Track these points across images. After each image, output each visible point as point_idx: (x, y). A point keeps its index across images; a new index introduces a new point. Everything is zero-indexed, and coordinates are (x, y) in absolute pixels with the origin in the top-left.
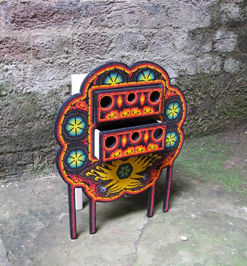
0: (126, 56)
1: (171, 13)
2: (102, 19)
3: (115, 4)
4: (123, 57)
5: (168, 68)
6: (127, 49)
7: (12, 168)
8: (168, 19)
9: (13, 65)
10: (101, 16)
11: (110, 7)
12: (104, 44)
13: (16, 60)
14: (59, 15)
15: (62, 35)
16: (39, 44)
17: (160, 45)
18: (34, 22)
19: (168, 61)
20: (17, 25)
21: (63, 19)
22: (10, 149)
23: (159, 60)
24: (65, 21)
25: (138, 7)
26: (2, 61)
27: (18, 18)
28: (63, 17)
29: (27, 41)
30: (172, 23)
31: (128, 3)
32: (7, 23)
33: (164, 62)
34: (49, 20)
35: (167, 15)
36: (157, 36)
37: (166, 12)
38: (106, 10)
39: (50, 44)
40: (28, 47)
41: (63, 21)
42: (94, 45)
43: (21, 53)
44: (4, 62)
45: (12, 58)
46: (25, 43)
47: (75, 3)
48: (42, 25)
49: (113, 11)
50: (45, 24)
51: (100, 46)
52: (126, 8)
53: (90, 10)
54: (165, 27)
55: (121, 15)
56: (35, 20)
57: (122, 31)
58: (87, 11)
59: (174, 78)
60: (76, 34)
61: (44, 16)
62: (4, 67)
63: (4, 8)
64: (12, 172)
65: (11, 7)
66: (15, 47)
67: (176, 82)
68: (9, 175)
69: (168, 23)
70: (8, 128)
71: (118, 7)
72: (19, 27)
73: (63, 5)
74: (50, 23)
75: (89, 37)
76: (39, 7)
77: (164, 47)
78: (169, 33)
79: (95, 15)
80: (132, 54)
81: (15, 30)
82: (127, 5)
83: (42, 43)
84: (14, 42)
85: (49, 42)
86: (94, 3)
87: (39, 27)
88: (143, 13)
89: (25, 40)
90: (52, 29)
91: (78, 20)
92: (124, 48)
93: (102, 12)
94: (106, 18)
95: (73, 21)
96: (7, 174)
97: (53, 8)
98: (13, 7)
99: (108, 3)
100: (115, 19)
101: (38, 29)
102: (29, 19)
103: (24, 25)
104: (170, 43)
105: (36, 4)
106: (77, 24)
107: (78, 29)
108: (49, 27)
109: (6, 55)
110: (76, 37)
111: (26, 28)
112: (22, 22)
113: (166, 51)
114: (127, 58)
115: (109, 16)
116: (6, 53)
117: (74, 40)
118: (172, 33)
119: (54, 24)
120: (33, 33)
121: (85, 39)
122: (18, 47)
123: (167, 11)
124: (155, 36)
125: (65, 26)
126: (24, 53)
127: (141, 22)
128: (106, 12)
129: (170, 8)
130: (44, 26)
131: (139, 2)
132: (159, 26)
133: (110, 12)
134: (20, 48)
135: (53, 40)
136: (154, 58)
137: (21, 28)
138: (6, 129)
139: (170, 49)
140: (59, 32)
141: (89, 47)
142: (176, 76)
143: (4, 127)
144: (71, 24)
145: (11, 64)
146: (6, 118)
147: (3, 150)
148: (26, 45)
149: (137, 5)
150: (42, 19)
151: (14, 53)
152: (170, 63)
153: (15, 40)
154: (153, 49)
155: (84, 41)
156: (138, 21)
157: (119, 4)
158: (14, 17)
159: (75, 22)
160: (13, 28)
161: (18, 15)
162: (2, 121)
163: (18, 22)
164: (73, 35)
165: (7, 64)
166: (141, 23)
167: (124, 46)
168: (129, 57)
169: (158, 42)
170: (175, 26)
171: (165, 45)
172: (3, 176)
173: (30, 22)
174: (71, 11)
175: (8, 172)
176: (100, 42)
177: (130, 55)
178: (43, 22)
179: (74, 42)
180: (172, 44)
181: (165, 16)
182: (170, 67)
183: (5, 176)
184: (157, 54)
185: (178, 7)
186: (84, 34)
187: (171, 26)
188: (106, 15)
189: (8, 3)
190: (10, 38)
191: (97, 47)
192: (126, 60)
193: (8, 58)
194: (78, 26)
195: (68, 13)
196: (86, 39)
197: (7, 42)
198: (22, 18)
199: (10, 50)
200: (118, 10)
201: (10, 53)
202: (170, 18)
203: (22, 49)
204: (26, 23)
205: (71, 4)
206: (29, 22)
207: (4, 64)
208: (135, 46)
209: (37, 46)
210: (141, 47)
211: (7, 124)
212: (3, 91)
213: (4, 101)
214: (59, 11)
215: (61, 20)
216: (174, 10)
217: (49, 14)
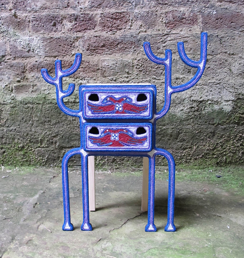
0: (181, 78)
1: (225, 41)
2: (158, 48)
3: (169, 36)
4: (177, 79)
5: (224, 90)
6: (182, 72)
7: (79, 160)
8: (223, 47)
9: (86, 80)
10: (157, 45)
11: (165, 38)
12: (160, 67)
13: (88, 77)
14: (122, 45)
15: (123, 59)
16: (106, 66)
17: (215, 70)
18: (103, 50)
19: (224, 84)
20: (90, 52)
21: (126, 48)
22: (79, 144)
23: (214, 83)
24: (128, 49)
25: (191, 38)
26: (78, 77)
27: (92, 47)
28: (125, 47)
29: (97, 63)
30: (227, 50)
31: (181, 34)
32: (83, 51)
33: (220, 85)
34: (115, 48)
35: (221, 44)
36: (211, 62)
37: (220, 41)
38: (161, 40)
39: (114, 66)
40: (97, 68)
41: (125, 49)
42: (150, 68)
43: (92, 72)
44: (79, 78)
45: (85, 75)
46: (96, 65)
47: (135, 36)
48: (109, 53)
49: (168, 41)
50: (111, 51)
51: (156, 69)
52: (179, 39)
53: (147, 40)
54: (219, 54)
55: (175, 44)
56: (104, 48)
57: (176, 57)
58: (145, 41)
59: (231, 100)
60: (136, 59)
61: (110, 45)
62: (79, 82)
63: (82, 41)
64: (79, 163)
65: (87, 39)
66: (88, 68)
67: (233, 104)
68: (76, 165)
69: (223, 51)
70: (79, 128)
71: (172, 38)
72: (92, 54)
73: (125, 37)
74: (115, 51)
75: (147, 62)
76: (107, 39)
77: (219, 71)
78: (224, 59)
79: (152, 44)
80: (187, 77)
81: (89, 55)
82: (180, 36)
83: (108, 66)
84: (87, 64)
85: (114, 64)
86: (151, 35)
87: (106, 54)
88: (197, 42)
89: (95, 63)
90: (117, 55)
91: (138, 49)
92: (178, 71)
93: (158, 42)
94: (161, 46)
95: (134, 49)
96: (75, 164)
97: (118, 40)
98: (89, 40)
99: (164, 35)
100: (169, 47)
101: (106, 55)
102: (100, 48)
103: (96, 52)
104: (226, 68)
105: (105, 37)
106: (137, 52)
107: (137, 55)
108: (115, 54)
109: (81, 73)
110: (135, 62)
111: (97, 55)
112: (94, 50)
113: (221, 75)
114: (181, 80)
115: (164, 45)
116: (81, 72)
117: (134, 63)
118: (228, 59)
119: (118, 51)
120: (102, 58)
121: (143, 63)
122: (90, 67)
123: (220, 39)
124: (210, 61)
125: (127, 53)
126: (94, 72)
127: (195, 49)
128: (162, 42)
129: (224, 37)
130: (111, 53)
131: (192, 33)
132: (214, 53)
133: (165, 42)
134: (91, 68)
135: (116, 64)
136: (209, 81)
137: (93, 54)
138: (77, 128)
139: (226, 74)
140: (122, 57)
141: (146, 69)
142: (233, 99)
143: (76, 127)
144: (132, 52)
145: (85, 80)
146: (78, 120)
147: (74, 144)
148: (96, 66)
149: (190, 36)
150: (109, 47)
151: (87, 72)
152: (226, 86)
153: (88, 62)
154: (208, 73)
155: (142, 65)
156: (191, 49)
157: (174, 35)
158: (89, 47)
159: (135, 50)
160: (88, 54)
161: (91, 45)
162: (75, 121)
163: (91, 50)
164: (133, 60)
165: (81, 80)
166: (194, 51)
167: (178, 70)
168: (183, 79)
169: (213, 67)
170: (230, 52)
171: (221, 69)
172: (72, 165)
173: (101, 50)
174: (132, 42)
175: (76, 163)
176: (157, 66)
177: (184, 77)
178: (110, 50)
179: (134, 65)
180: (228, 69)
181: (219, 45)
182: (226, 90)
183: (73, 165)
184: (212, 78)
185: (232, 36)
186: (143, 59)
187: (226, 53)
188: (161, 44)
189: (85, 37)
190: (85, 61)
191: (154, 70)
192: (180, 81)
193: (82, 75)
194: (137, 53)
195: (129, 43)
196: (145, 63)
197: (83, 63)
198: (94, 47)
199: (84, 69)
200: (173, 40)
201: (84, 71)
202: (224, 46)
203: (93, 69)
204: (97, 50)
205: (132, 36)
206: (99, 50)
207: (80, 79)
208: (189, 70)
209: (104, 67)
210: (195, 71)
211: (78, 124)
212: (77, 99)
213: (77, 107)
214: (122, 42)
215: (124, 48)
216: (228, 39)
217: (115, 44)
